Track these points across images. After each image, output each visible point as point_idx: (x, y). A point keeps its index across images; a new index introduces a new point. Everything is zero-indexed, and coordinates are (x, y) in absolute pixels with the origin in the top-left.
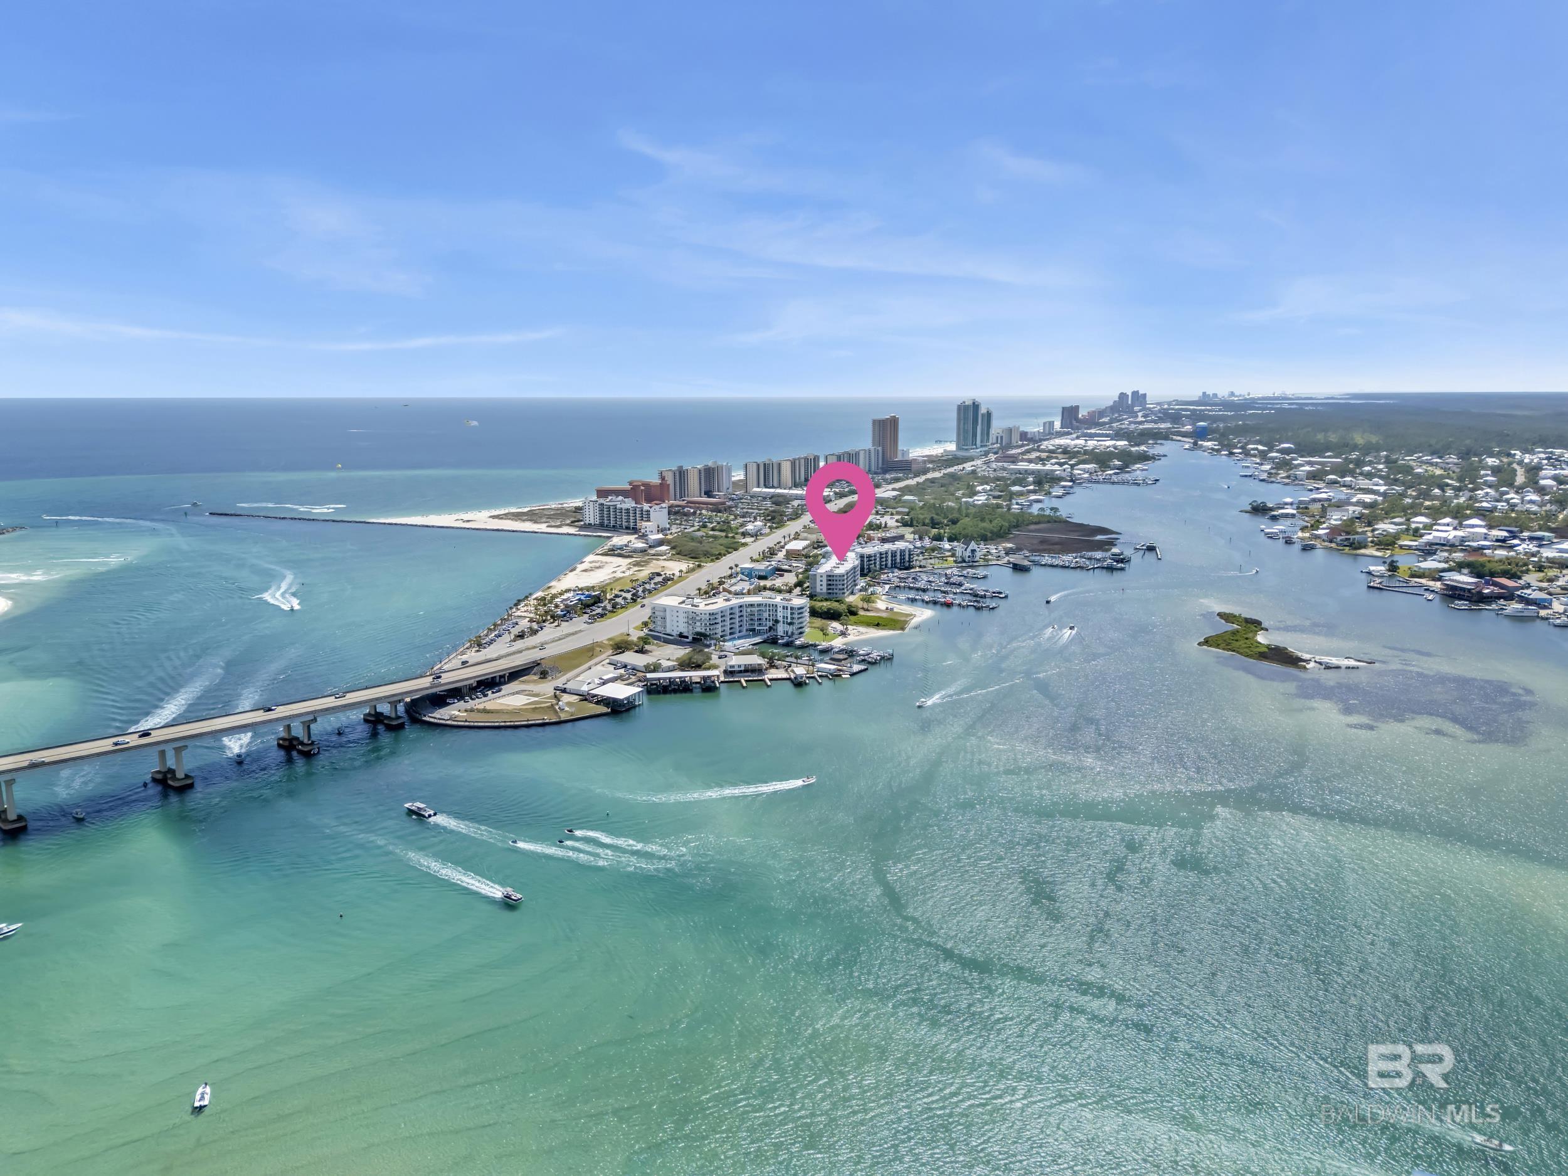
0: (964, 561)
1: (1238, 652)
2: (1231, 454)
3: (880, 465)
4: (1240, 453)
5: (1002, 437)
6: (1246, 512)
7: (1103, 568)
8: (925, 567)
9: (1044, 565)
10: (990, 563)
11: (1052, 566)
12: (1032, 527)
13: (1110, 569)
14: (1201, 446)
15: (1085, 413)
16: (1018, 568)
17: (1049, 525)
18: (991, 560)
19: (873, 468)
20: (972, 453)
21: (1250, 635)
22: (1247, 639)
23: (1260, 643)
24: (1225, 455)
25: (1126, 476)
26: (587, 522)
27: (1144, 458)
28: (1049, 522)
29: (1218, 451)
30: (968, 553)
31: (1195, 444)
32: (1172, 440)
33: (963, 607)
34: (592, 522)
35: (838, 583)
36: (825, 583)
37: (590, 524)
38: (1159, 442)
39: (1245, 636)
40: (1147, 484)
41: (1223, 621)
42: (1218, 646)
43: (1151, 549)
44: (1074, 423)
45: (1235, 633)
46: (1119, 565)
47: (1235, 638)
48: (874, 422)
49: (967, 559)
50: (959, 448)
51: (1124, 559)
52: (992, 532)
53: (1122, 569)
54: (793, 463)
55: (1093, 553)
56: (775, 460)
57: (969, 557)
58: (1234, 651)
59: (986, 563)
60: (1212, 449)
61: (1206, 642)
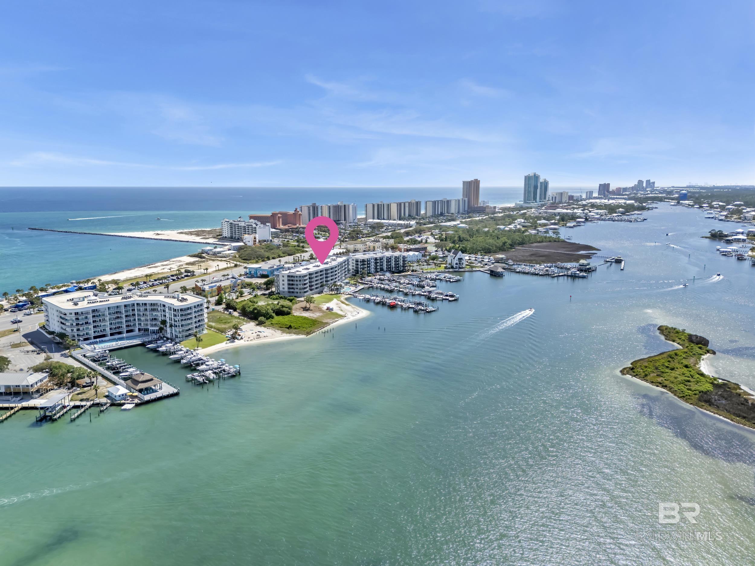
0: (452, 267)
1: (670, 389)
2: (701, 207)
3: (466, 209)
4: (707, 207)
5: (555, 197)
6: (706, 238)
7: (568, 276)
8: (416, 271)
9: (519, 272)
10: (474, 269)
11: (524, 273)
12: (535, 244)
13: (574, 277)
14: (682, 203)
15: (615, 189)
16: (494, 274)
17: (549, 243)
18: (476, 267)
19: (461, 211)
20: (532, 205)
21: (691, 361)
22: (686, 366)
23: (702, 375)
24: (697, 208)
25: (626, 217)
26: (224, 236)
27: (643, 208)
28: (550, 241)
29: (692, 206)
30: (456, 261)
31: (678, 203)
32: (664, 201)
33: (405, 309)
34: (226, 236)
35: (298, 283)
36: (286, 282)
37: (226, 237)
38: (655, 202)
39: (685, 362)
40: (637, 221)
41: (663, 338)
42: (645, 377)
43: (618, 261)
44: (606, 193)
45: (672, 356)
46: (581, 274)
47: (672, 365)
48: (464, 182)
49: (455, 266)
50: (525, 202)
51: (590, 268)
52: (496, 247)
53: (583, 277)
54: (399, 205)
55: (566, 264)
56: (386, 202)
57: (456, 264)
58: (665, 387)
59: (470, 269)
60: (689, 205)
61: (632, 370)
